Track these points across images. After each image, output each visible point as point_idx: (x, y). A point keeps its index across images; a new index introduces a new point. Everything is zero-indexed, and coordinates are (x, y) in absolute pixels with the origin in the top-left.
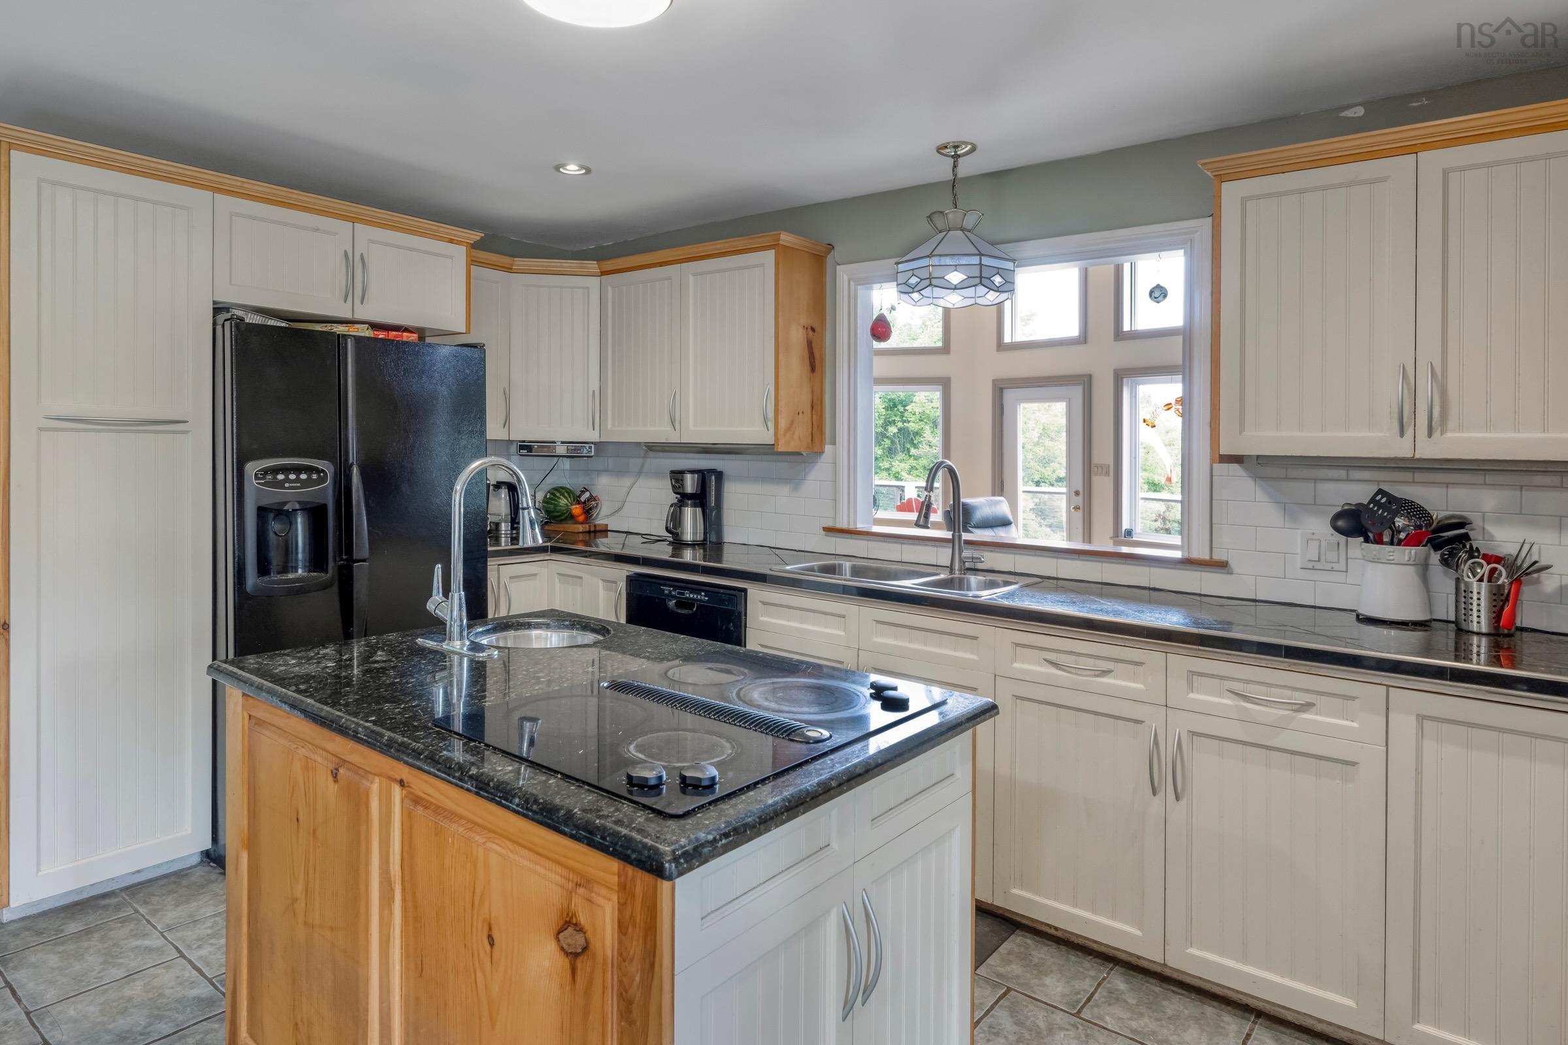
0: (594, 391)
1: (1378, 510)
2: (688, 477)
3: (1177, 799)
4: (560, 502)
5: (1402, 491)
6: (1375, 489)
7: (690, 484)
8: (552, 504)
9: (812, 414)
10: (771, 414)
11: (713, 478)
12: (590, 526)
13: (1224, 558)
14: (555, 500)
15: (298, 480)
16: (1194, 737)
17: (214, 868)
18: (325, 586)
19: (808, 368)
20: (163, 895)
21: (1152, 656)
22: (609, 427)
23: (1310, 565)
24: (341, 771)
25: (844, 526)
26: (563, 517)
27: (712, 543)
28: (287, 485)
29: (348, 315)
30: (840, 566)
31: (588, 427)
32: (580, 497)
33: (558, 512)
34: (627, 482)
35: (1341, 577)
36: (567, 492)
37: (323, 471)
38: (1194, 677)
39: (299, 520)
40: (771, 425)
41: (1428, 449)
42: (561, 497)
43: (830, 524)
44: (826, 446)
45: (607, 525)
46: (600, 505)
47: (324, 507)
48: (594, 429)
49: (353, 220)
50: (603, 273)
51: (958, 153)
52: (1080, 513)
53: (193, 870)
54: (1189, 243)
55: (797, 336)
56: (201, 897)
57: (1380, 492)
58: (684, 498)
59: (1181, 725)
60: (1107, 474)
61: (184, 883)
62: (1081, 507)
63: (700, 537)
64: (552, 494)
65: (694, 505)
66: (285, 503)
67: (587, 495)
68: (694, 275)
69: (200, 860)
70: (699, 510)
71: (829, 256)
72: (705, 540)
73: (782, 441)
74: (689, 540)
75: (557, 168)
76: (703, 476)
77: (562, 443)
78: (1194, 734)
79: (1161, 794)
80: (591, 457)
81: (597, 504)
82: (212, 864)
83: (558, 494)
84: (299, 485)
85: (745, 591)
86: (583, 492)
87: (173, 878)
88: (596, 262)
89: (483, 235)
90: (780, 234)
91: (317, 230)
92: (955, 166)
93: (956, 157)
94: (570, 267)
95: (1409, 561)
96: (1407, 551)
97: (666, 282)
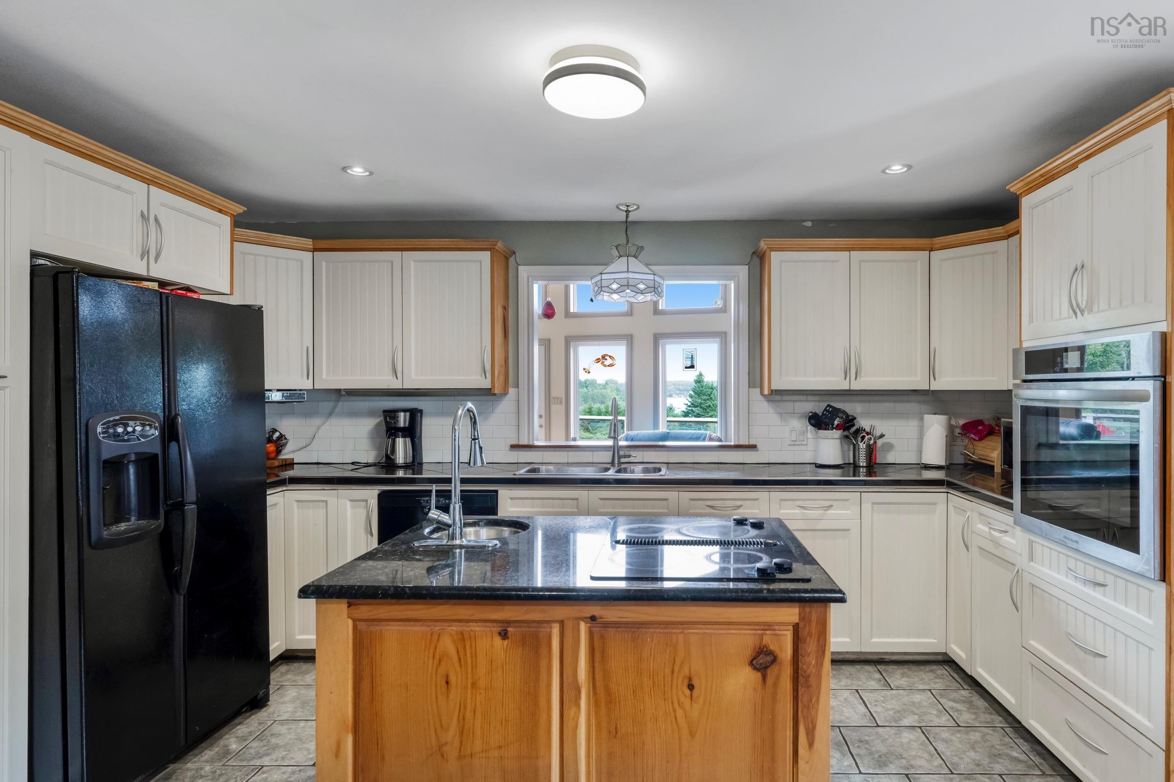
0: (308, 348)
1: (828, 414)
2: (402, 415)
6: (826, 404)
7: (402, 420)
9: (505, 367)
10: (488, 367)
11: (419, 414)
12: (282, 461)
13: (755, 443)
19: (503, 335)
22: (324, 377)
23: (792, 443)
25: (526, 443)
27: (415, 464)
29: (143, 272)
30: (539, 469)
31: (303, 378)
35: (804, 448)
39: (131, 473)
40: (489, 375)
41: (856, 386)
43: (515, 442)
44: (510, 389)
45: (293, 459)
47: (156, 457)
48: (308, 379)
49: (148, 182)
50: (315, 250)
52: (543, 429)
54: (737, 278)
55: (500, 312)
57: (828, 406)
58: (396, 431)
60: (561, 403)
63: (409, 460)
65: (404, 436)
66: (125, 455)
68: (416, 262)
70: (408, 440)
72: (414, 461)
73: (496, 386)
74: (401, 462)
75: (344, 169)
76: (412, 413)
77: (278, 390)
81: (287, 442)
85: (496, 491)
88: (311, 240)
89: (246, 209)
90: (498, 241)
91: (118, 188)
92: (627, 217)
93: (628, 212)
94: (287, 242)
95: (838, 437)
96: (838, 433)
97: (386, 264)
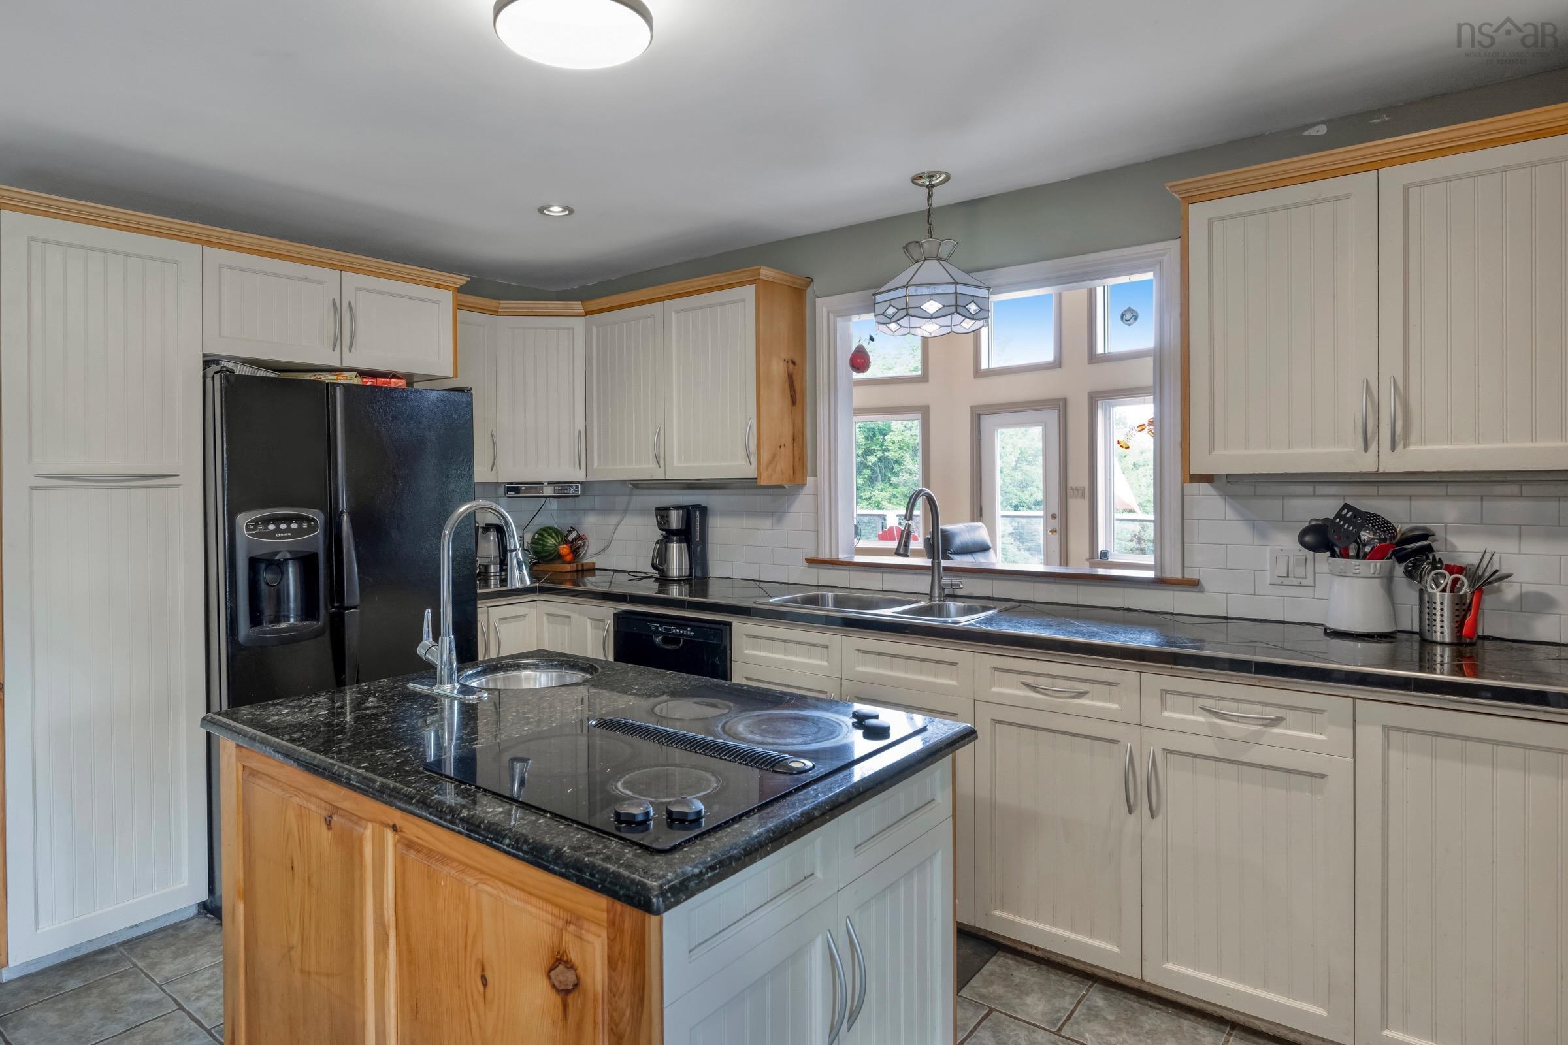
0: (580, 431)
1: (1344, 524)
2: (674, 513)
3: (1153, 816)
4: (548, 543)
5: (1366, 505)
6: (1339, 504)
7: (675, 520)
8: (540, 544)
9: (794, 447)
10: (753, 448)
11: (698, 513)
12: (577, 565)
13: (1196, 577)
14: (543, 541)
15: (289, 529)
16: (1168, 755)
17: (211, 919)
18: (317, 634)
19: (788, 401)
20: (162, 948)
21: (1128, 676)
22: (595, 465)
23: (1279, 581)
24: (334, 818)
25: (826, 557)
26: (551, 558)
27: (697, 578)
28: (278, 535)
29: (336, 363)
30: (823, 596)
31: (574, 467)
32: (567, 536)
33: (546, 552)
34: (613, 519)
35: (1308, 592)
36: (555, 532)
37: (313, 520)
38: (1167, 695)
39: (291, 569)
40: (754, 459)
41: (1392, 463)
42: (549, 537)
43: (812, 555)
44: (808, 478)
45: (594, 564)
46: (587, 544)
47: (315, 556)
48: (580, 469)
49: (342, 268)
50: (587, 313)
51: (933, 183)
52: (1057, 536)
53: (190, 922)
54: (1158, 265)
55: (778, 369)
56: (200, 948)
57: (1346, 506)
58: (669, 535)
59: (1155, 743)
60: (1083, 496)
61: (181, 935)
62: (1058, 530)
63: (685, 572)
64: (540, 534)
65: (680, 541)
66: (276, 553)
67: (574, 534)
68: (678, 312)
69: (197, 911)
70: (684, 546)
72: (691, 574)
73: (765, 475)
74: (675, 575)
75: (541, 211)
76: (688, 511)
77: (549, 483)
78: (1167, 751)
79: (1137, 812)
80: (578, 496)
81: (584, 543)
82: (208, 915)
83: (546, 535)
84: (290, 534)
85: (730, 624)
86: (570, 532)
87: (170, 932)
88: (580, 302)
89: (469, 279)
90: (760, 268)
91: (305, 279)
92: (930, 196)
93: (931, 187)
94: (555, 308)
95: (1374, 573)
96: (1372, 565)
97: (649, 319)
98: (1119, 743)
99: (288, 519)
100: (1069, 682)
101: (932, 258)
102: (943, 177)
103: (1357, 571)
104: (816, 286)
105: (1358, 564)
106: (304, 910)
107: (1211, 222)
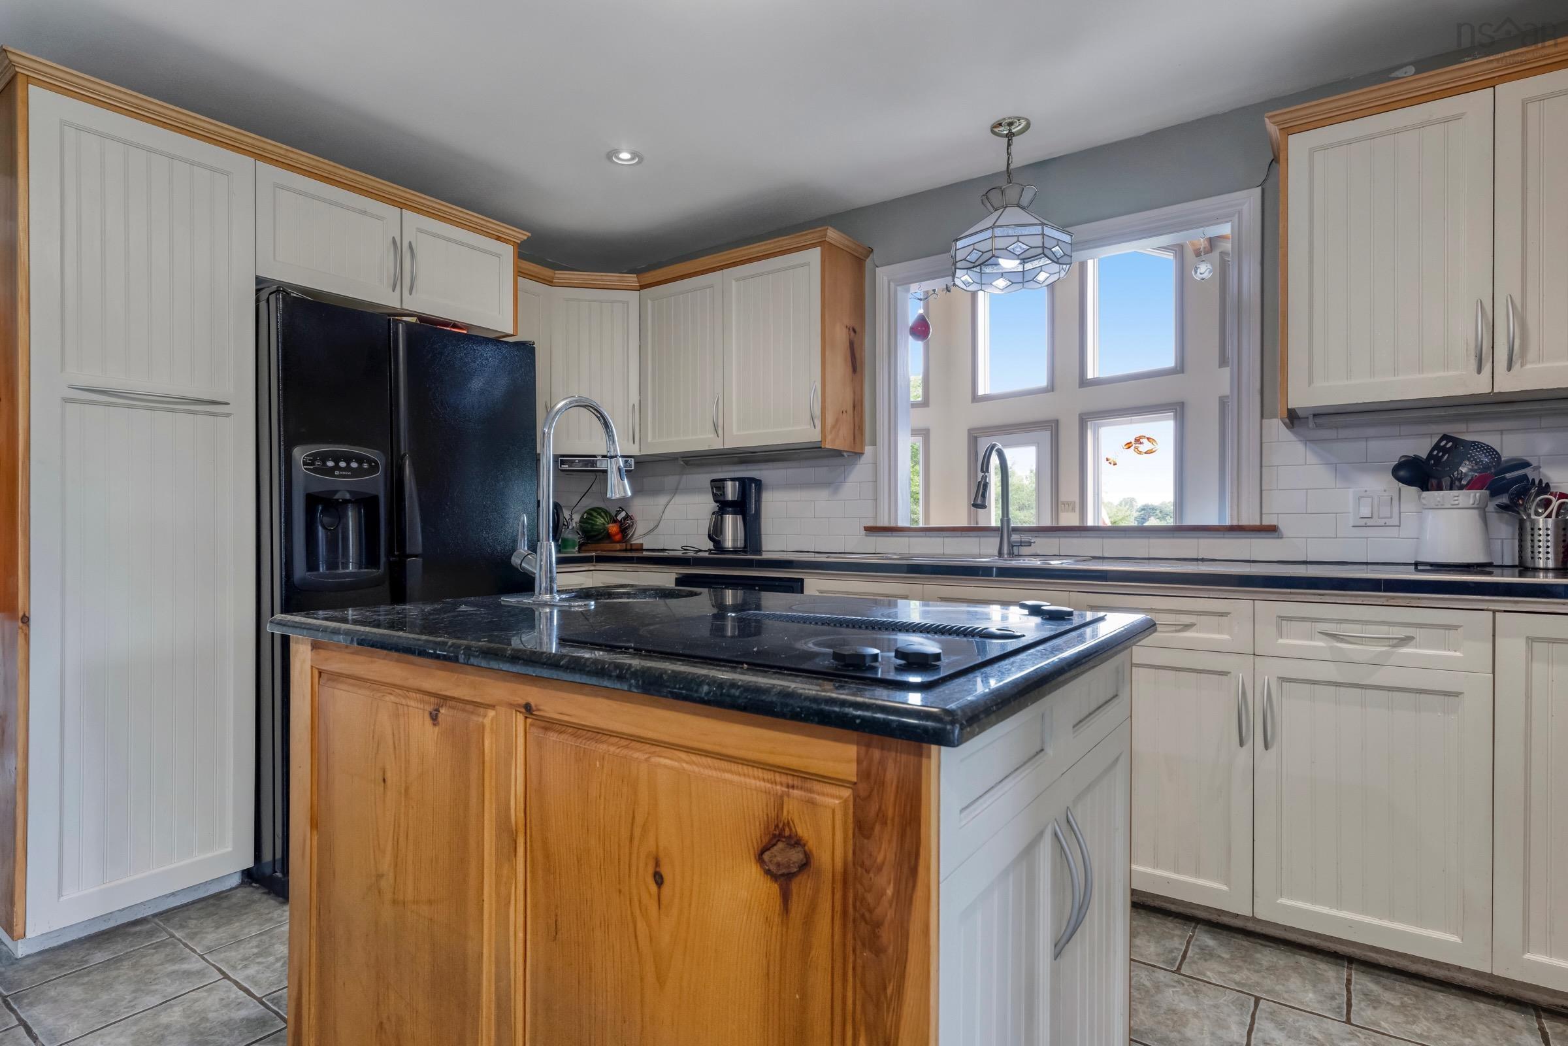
0: (634, 405)
1: (1443, 455)
2: (729, 484)
3: (1266, 747)
4: (597, 522)
5: (1471, 433)
7: (731, 492)
8: (589, 523)
9: (854, 414)
10: (818, 412)
11: (753, 485)
12: (626, 545)
13: (1274, 522)
14: (592, 520)
15: (348, 468)
16: (1284, 684)
17: (257, 888)
18: (375, 583)
19: (850, 369)
20: (202, 918)
21: (1239, 605)
22: (650, 439)
23: (1364, 523)
24: (443, 711)
25: (886, 524)
26: (600, 537)
27: (752, 551)
28: (337, 473)
29: (396, 304)
31: (628, 440)
32: (616, 516)
33: (595, 531)
34: (662, 500)
35: (1394, 532)
36: (604, 512)
37: (376, 463)
38: (1283, 622)
39: (350, 514)
40: (818, 423)
41: (1507, 383)
42: (599, 516)
43: (871, 523)
44: (868, 447)
45: (642, 545)
46: (635, 525)
47: (375, 499)
48: (634, 442)
49: (402, 205)
50: (642, 287)
51: (1013, 131)
53: (233, 892)
54: (1237, 216)
55: (841, 335)
56: (245, 917)
57: (1445, 436)
58: (724, 506)
59: (1269, 671)
61: (225, 904)
63: (739, 542)
64: (588, 514)
65: (735, 513)
66: (336, 492)
67: (623, 514)
68: (737, 280)
69: (240, 881)
70: (739, 518)
71: (867, 260)
72: (746, 546)
73: (829, 438)
74: (730, 546)
75: (610, 157)
76: (745, 485)
78: (1283, 680)
79: (1248, 745)
80: (631, 471)
81: (633, 522)
82: (254, 885)
83: (595, 514)
84: (349, 473)
85: (801, 581)
86: (618, 512)
87: (211, 901)
88: (636, 275)
90: (827, 229)
91: (364, 213)
92: (1009, 145)
93: (1010, 135)
94: (610, 280)
95: (1473, 504)
96: (1472, 495)
97: (707, 290)
98: (1229, 675)
99: (348, 458)
100: (1174, 615)
101: (1013, 206)
102: (1024, 124)
103: (1456, 502)
104: (875, 257)
105: (1457, 494)
106: (399, 827)
107: (1312, 152)
